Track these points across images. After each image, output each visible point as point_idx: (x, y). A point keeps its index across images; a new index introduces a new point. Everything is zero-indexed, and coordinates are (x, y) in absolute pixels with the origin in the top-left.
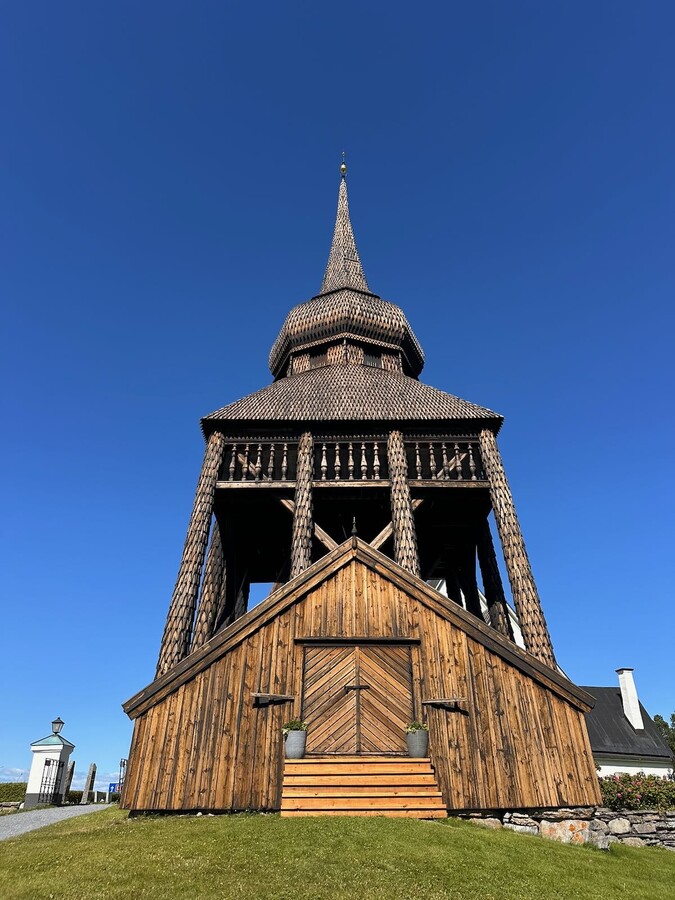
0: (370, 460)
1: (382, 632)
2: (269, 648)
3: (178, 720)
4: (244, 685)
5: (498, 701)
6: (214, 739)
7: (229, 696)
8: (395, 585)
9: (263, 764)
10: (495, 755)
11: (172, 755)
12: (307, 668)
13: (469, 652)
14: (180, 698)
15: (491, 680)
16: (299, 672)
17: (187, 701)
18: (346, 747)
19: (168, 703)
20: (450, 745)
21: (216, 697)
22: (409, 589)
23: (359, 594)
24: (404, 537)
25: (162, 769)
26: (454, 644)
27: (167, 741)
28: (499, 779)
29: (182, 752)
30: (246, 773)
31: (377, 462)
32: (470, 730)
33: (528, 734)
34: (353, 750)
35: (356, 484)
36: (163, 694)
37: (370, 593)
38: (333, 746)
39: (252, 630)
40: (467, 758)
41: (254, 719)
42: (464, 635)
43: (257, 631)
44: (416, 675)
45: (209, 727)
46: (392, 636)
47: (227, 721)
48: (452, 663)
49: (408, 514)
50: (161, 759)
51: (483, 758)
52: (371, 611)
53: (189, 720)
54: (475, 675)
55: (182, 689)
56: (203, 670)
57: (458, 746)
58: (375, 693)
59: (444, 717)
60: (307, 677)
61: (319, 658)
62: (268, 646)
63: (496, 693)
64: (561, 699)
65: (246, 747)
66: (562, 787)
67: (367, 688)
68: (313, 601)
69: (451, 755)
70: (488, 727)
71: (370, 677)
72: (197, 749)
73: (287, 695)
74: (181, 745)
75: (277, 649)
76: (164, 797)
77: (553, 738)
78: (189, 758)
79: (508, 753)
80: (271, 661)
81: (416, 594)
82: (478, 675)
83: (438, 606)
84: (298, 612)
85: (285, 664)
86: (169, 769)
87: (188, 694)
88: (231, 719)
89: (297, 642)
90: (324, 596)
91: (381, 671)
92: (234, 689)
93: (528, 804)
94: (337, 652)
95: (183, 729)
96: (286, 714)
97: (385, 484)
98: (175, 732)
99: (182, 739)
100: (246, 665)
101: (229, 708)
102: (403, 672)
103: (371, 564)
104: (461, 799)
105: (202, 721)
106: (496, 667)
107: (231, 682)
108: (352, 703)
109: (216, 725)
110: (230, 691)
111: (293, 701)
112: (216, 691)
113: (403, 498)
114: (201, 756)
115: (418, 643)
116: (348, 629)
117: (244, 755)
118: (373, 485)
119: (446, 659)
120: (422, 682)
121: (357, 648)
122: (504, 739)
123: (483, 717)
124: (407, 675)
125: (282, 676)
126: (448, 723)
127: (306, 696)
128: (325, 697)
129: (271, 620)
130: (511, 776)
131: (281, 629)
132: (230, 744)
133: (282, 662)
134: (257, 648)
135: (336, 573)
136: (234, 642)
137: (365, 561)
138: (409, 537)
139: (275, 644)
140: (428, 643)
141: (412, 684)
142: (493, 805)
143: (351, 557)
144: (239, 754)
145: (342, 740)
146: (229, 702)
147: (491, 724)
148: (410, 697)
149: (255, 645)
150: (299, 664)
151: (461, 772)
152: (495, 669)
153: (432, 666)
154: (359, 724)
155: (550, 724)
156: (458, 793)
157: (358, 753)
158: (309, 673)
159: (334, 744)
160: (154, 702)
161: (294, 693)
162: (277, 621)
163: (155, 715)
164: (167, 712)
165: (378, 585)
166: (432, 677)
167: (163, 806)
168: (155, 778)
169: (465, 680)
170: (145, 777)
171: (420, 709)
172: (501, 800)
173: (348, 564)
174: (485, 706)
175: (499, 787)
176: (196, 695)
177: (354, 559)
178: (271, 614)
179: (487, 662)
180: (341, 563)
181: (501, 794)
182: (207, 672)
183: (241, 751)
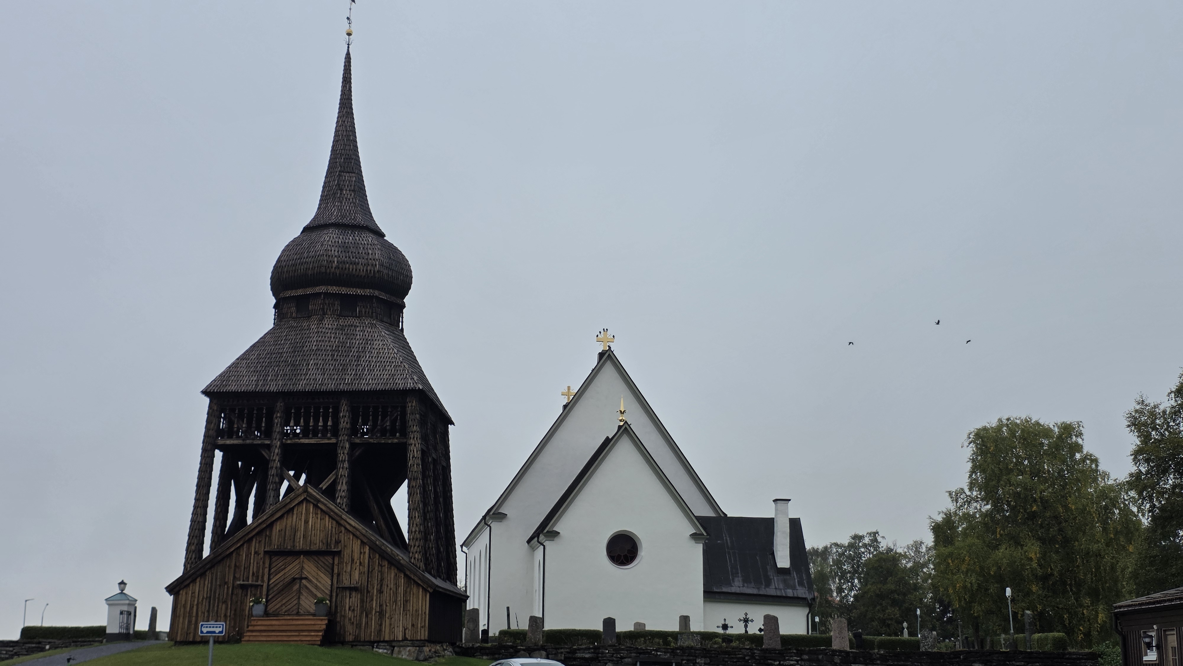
0: (325, 422)
1: (318, 545)
2: (249, 556)
3: (197, 596)
4: (234, 577)
5: (381, 586)
6: (218, 606)
7: (226, 583)
8: (330, 516)
9: (245, 619)
10: (373, 614)
11: (194, 614)
12: (272, 567)
13: (370, 557)
14: (198, 584)
15: (380, 574)
16: (267, 570)
17: (202, 585)
18: (291, 610)
19: (191, 588)
20: (349, 609)
21: (218, 583)
22: (338, 518)
23: (306, 522)
24: (341, 483)
25: (190, 622)
26: (361, 553)
27: (192, 607)
28: (373, 627)
29: (200, 613)
30: (235, 623)
31: (330, 423)
32: (362, 601)
33: (395, 604)
34: (294, 612)
35: (313, 441)
36: (188, 582)
37: (314, 521)
38: (284, 610)
39: (239, 545)
40: (358, 616)
41: (240, 596)
42: (368, 548)
43: (242, 545)
44: (336, 571)
45: (214, 600)
46: (324, 548)
47: (225, 596)
48: (358, 564)
49: (346, 465)
50: (189, 616)
51: (367, 616)
52: (313, 532)
53: (203, 596)
54: (370, 570)
55: (198, 580)
56: (210, 568)
57: (354, 610)
58: (310, 581)
59: (348, 594)
60: (271, 572)
61: (279, 562)
62: (248, 555)
63: (381, 581)
64: (418, 585)
65: (235, 610)
66: (407, 631)
67: (306, 578)
68: (277, 527)
69: (350, 614)
70: (372, 600)
71: (308, 572)
72: (208, 611)
73: (259, 583)
74: (200, 609)
75: (254, 556)
76: (192, 635)
77: (408, 606)
78: (204, 616)
79: (381, 614)
80: (250, 563)
81: (342, 522)
82: (372, 571)
83: (354, 530)
84: (268, 533)
85: (258, 565)
86: (193, 622)
87: (202, 582)
88: (227, 596)
89: (266, 553)
90: (284, 524)
91: (315, 569)
92: (228, 579)
93: (387, 639)
94: (289, 558)
95: (200, 600)
96: (258, 593)
97: (333, 441)
98: (196, 603)
99: (200, 606)
100: (235, 565)
101: (226, 590)
102: (328, 569)
103: (315, 503)
104: (351, 637)
105: (210, 597)
106: (384, 566)
107: (227, 575)
108: (296, 587)
109: (219, 598)
110: (227, 580)
111: (262, 586)
112: (218, 580)
113: (343, 453)
114: (211, 615)
115: (339, 553)
116: (298, 544)
117: (235, 614)
118: (326, 441)
119: (355, 562)
120: (338, 575)
121: (302, 556)
122: (381, 606)
123: (370, 594)
124: (330, 571)
125: (256, 572)
126: (350, 597)
127: (271, 583)
128: (281, 584)
129: (250, 540)
130: (381, 625)
131: (257, 545)
132: (226, 609)
133: (257, 563)
134: (242, 555)
135: (293, 508)
136: (228, 552)
137: (312, 501)
138: (344, 483)
139: (253, 553)
140: (347, 553)
141: (332, 576)
142: (367, 639)
143: (303, 498)
144: (232, 614)
145: (289, 607)
146: (226, 586)
147: (375, 598)
148: (330, 583)
149: (241, 553)
150: (267, 565)
151: (353, 623)
152: (383, 567)
153: (346, 566)
154: (299, 598)
155: (409, 598)
156: (350, 634)
157: (298, 614)
158: (273, 570)
159: (284, 609)
160: (182, 586)
161: (263, 581)
162: (254, 540)
163: (184, 593)
164: (190, 592)
165: (319, 516)
166: (345, 572)
167: (191, 640)
168: (186, 626)
169: (364, 574)
170: (180, 625)
171: (335, 590)
172: (372, 637)
173: (301, 502)
174: (373, 588)
175: (373, 630)
176: (206, 582)
177: (305, 499)
178: (250, 536)
179: (379, 563)
180: (296, 502)
181: (373, 634)
182: (213, 569)
183: (233, 612)
